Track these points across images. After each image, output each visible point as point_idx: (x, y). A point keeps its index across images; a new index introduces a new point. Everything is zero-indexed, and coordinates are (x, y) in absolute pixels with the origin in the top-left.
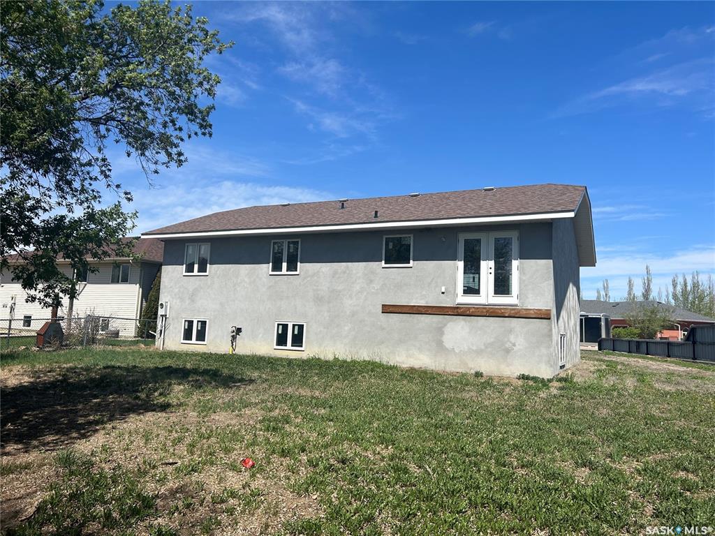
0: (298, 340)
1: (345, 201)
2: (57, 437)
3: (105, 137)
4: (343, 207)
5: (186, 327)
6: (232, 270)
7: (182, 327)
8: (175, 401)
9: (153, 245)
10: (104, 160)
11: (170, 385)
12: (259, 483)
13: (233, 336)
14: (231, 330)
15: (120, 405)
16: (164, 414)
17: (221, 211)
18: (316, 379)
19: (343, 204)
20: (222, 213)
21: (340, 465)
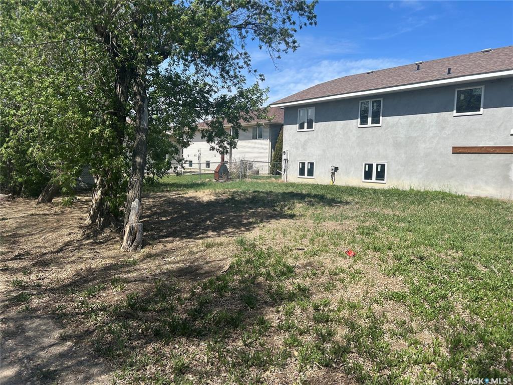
0: (381, 176)
1: (420, 63)
2: (234, 230)
3: (245, 37)
4: (418, 68)
5: (301, 167)
6: (331, 125)
7: (297, 167)
8: (298, 213)
9: (277, 112)
10: (245, 54)
11: (294, 203)
12: (359, 266)
13: (332, 173)
14: (331, 168)
15: (266, 214)
16: (292, 221)
17: (321, 83)
18: (396, 203)
19: (419, 66)
20: (322, 84)
21: (419, 260)
